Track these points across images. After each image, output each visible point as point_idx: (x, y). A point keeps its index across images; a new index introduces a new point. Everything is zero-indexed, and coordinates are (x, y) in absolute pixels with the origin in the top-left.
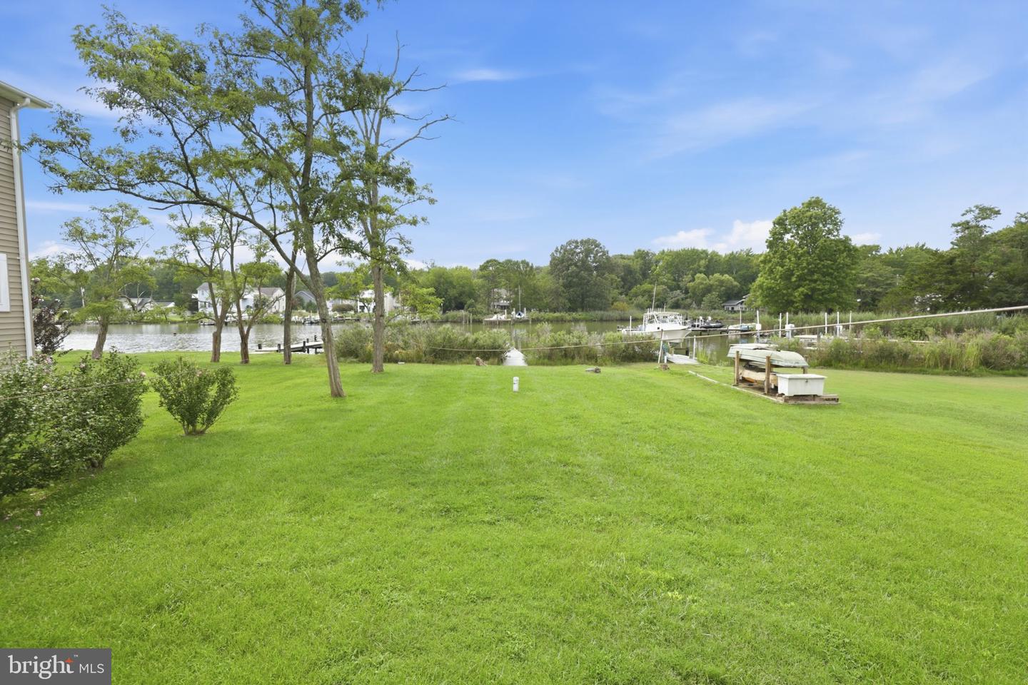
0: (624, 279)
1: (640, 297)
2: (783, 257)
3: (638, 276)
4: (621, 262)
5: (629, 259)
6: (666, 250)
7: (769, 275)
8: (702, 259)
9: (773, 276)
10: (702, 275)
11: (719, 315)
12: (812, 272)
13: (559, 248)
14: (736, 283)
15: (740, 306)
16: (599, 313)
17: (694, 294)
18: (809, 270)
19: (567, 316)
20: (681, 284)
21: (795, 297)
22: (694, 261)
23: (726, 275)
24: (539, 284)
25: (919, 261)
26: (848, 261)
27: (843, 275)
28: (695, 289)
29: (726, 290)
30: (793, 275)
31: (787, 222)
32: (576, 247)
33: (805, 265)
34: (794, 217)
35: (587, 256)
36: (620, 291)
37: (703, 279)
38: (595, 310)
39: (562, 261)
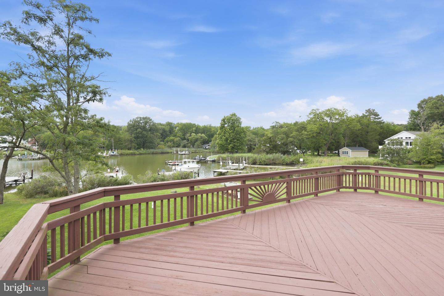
0: (162, 134)
1: (169, 143)
2: (225, 133)
3: (168, 133)
4: (160, 126)
5: (164, 125)
6: (179, 123)
7: (221, 139)
8: (194, 127)
9: (222, 140)
10: (194, 134)
11: (201, 151)
12: (234, 139)
13: (132, 120)
14: (206, 138)
15: (208, 147)
16: (152, 150)
17: (191, 141)
18: (233, 138)
19: (136, 152)
20: (186, 137)
21: (229, 148)
22: (190, 128)
23: (203, 134)
24: (121, 136)
25: (261, 133)
26: (244, 136)
27: (243, 140)
28: (191, 139)
29: (203, 140)
30: (228, 140)
31: (226, 120)
32: (141, 120)
33: (232, 136)
34: (228, 119)
35: (146, 124)
36: (160, 140)
37: (195, 136)
38: (150, 149)
39: (134, 126)
